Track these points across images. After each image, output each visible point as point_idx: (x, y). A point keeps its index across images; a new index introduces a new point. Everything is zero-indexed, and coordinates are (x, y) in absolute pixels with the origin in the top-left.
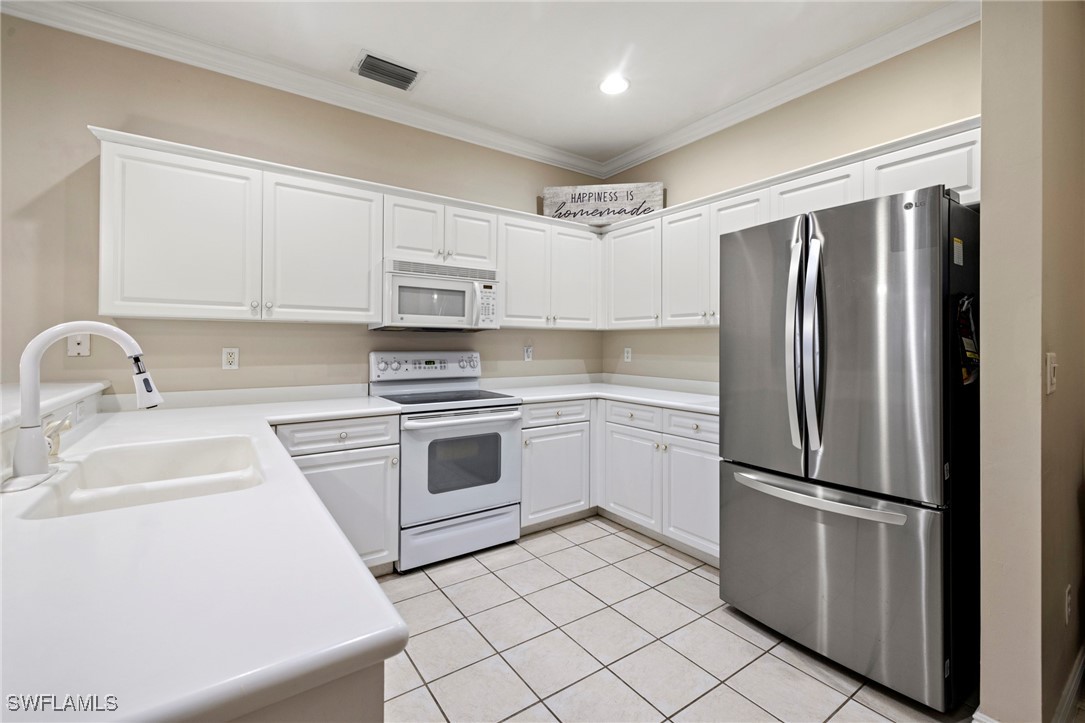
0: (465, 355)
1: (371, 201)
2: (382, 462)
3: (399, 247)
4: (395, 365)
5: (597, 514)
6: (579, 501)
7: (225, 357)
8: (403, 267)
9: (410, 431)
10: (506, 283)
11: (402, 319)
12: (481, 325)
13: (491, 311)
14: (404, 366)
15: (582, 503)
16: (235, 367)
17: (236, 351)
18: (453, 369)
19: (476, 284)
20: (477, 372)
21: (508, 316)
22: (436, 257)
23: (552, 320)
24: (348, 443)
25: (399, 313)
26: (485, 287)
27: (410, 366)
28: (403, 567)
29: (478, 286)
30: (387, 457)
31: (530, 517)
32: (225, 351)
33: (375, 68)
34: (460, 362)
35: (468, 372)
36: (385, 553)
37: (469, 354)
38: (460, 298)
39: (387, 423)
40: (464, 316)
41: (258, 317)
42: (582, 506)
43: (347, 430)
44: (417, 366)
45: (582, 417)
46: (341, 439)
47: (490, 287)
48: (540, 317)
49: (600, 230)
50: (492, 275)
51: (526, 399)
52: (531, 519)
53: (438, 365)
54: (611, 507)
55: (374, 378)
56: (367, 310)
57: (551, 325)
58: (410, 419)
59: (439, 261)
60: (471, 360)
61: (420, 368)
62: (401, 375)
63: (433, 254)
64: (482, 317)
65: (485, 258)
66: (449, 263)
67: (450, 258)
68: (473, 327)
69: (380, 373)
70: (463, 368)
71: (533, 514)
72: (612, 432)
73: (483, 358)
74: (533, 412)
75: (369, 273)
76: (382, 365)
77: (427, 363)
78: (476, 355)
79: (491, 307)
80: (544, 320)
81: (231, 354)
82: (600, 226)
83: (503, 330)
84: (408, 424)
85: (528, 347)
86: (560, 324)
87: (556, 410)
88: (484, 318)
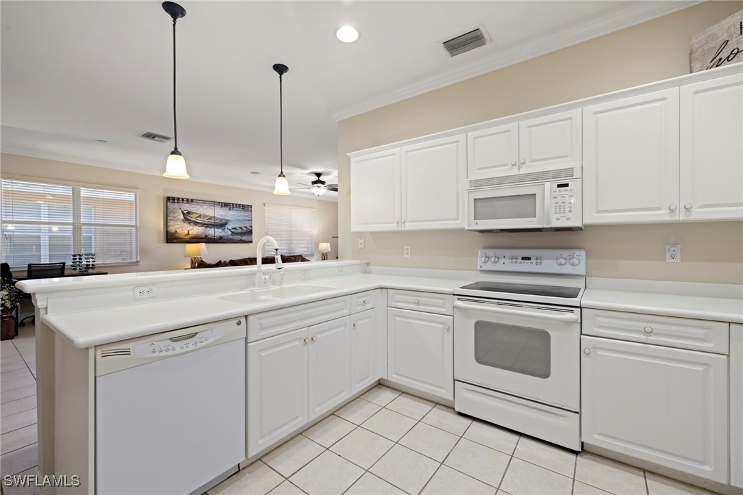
0: (566, 253)
1: (457, 142)
2: (441, 326)
3: (479, 169)
4: (493, 259)
6: (702, 463)
7: (405, 250)
8: (477, 184)
9: (461, 309)
11: (477, 224)
12: (555, 224)
13: (567, 209)
14: (502, 261)
16: (409, 256)
17: (409, 247)
18: (549, 265)
19: (548, 185)
20: (581, 270)
21: (599, 212)
22: (510, 169)
23: (683, 210)
24: (421, 307)
25: (476, 219)
26: (559, 186)
27: (507, 261)
29: (550, 186)
30: (444, 323)
31: (600, 438)
32: (405, 247)
34: (558, 259)
35: (567, 269)
36: (444, 391)
37: (571, 252)
38: (532, 200)
39: (444, 299)
40: (535, 217)
41: (400, 229)
43: (420, 299)
44: (514, 260)
46: (418, 303)
47: (567, 185)
50: (569, 173)
53: (533, 261)
55: (478, 268)
56: (457, 220)
57: (681, 217)
58: (459, 299)
59: (515, 172)
60: (572, 257)
61: (516, 262)
62: (499, 267)
63: (507, 167)
64: (554, 217)
65: (566, 156)
66: (524, 170)
67: (524, 167)
68: (545, 226)
69: (482, 265)
70: (561, 265)
71: (600, 434)
73: (587, 257)
74: (602, 319)
75: (458, 194)
76: (484, 258)
77: (523, 259)
78: (582, 253)
79: (567, 205)
80: (665, 211)
81: (407, 249)
84: (458, 303)
85: (676, 244)
86: (698, 214)
87: (645, 325)
88: (558, 216)
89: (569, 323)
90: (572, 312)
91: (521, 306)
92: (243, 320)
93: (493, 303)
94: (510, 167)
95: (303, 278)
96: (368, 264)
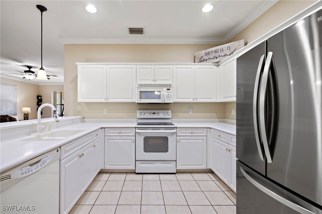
0: (166, 111)
1: (133, 68)
2: (130, 141)
3: (141, 80)
4: (143, 114)
5: (212, 172)
6: (202, 165)
7: (104, 111)
8: (141, 86)
10: (177, 88)
11: (141, 100)
12: (166, 102)
13: (170, 97)
14: (146, 114)
15: (203, 166)
16: (106, 113)
17: (106, 109)
18: (161, 115)
20: (170, 117)
21: (177, 98)
22: (152, 82)
23: (195, 99)
24: (121, 134)
25: (140, 99)
26: (167, 89)
27: (148, 114)
28: (136, 172)
29: (165, 89)
30: (132, 140)
31: (180, 166)
32: (104, 109)
33: (133, 31)
34: (164, 113)
35: (166, 117)
36: (131, 166)
37: (167, 111)
38: (159, 93)
39: (131, 130)
40: (160, 99)
41: (106, 101)
42: (203, 167)
43: (121, 131)
44: (150, 114)
45: (203, 134)
46: (119, 133)
47: (169, 89)
48: (190, 98)
49: (218, 64)
50: (170, 85)
51: (178, 126)
52: (180, 167)
53: (157, 114)
54: (214, 170)
55: (138, 117)
56: (132, 98)
57: (195, 101)
58: (138, 129)
59: (153, 83)
60: (168, 113)
61: (151, 115)
62: (145, 117)
63: (151, 81)
64: (166, 99)
65: (169, 80)
66: (156, 83)
67: (156, 81)
68: (163, 102)
69: (139, 116)
70: (165, 115)
71: (181, 165)
72: (214, 141)
73: (171, 113)
74: (181, 131)
75: (132, 88)
76: (140, 114)
77: (153, 113)
78: (170, 111)
79: (170, 96)
80: (192, 99)
81: (105, 110)
82: (218, 62)
83: (174, 103)
84: (138, 131)
85: (191, 109)
86: (199, 100)
87: (191, 131)
88: (167, 99)
89: (173, 133)
90: (174, 129)
91: (160, 129)
92: (59, 149)
93: (150, 129)
94: (152, 81)
95: (57, 126)
96: (83, 118)
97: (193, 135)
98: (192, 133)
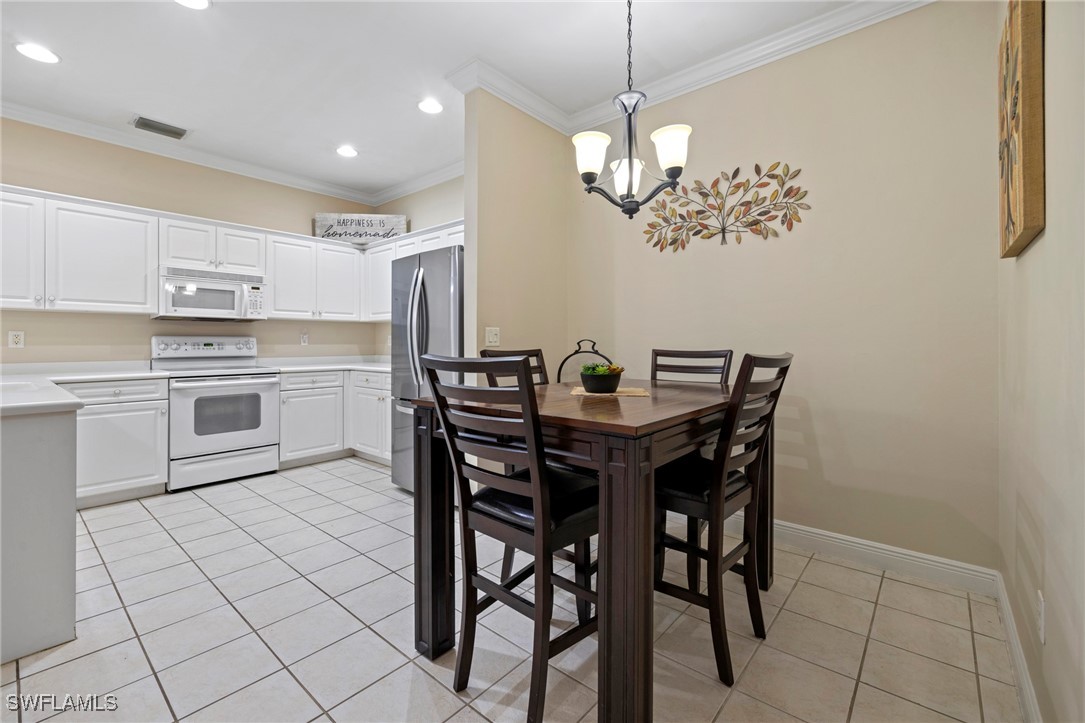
0: (242, 340)
1: (147, 222)
2: (153, 412)
3: (173, 257)
4: (175, 346)
5: (352, 454)
6: (334, 444)
8: (175, 272)
9: (178, 390)
10: (275, 287)
11: (176, 310)
12: (249, 317)
13: (259, 306)
14: (183, 348)
15: (337, 445)
16: (21, 346)
18: (230, 349)
19: (245, 286)
20: (254, 352)
21: (276, 310)
22: (208, 265)
23: (318, 314)
24: (122, 398)
25: (173, 306)
26: (253, 288)
27: (189, 347)
28: (172, 487)
29: (246, 287)
30: (157, 409)
31: (288, 454)
32: (11, 333)
34: (236, 344)
35: (244, 352)
36: (156, 477)
37: (246, 339)
38: (231, 296)
39: (157, 384)
40: (233, 309)
41: (41, 308)
42: (337, 447)
43: (121, 389)
44: (196, 347)
45: (336, 384)
46: (116, 395)
47: (258, 289)
48: (306, 312)
49: (362, 248)
50: (260, 280)
51: (282, 369)
52: (289, 456)
53: (216, 347)
54: (358, 447)
55: (155, 355)
56: (145, 303)
57: (317, 318)
58: (177, 381)
59: (212, 269)
60: (247, 343)
61: (199, 349)
63: (205, 263)
64: (249, 311)
65: (254, 266)
66: (221, 270)
67: (221, 266)
68: (242, 317)
69: (160, 352)
70: (240, 349)
71: (291, 452)
73: (258, 343)
74: (291, 379)
75: (146, 276)
76: (163, 346)
77: (205, 344)
78: (254, 340)
79: (259, 303)
80: (310, 314)
81: (17, 336)
82: (362, 244)
83: (271, 321)
84: (175, 384)
85: (305, 334)
86: (326, 317)
87: (311, 378)
88: (252, 311)
89: (273, 384)
90: (275, 376)
91: (239, 378)
93: (213, 380)
94: (208, 262)
97: (316, 385)
98: (314, 382)
